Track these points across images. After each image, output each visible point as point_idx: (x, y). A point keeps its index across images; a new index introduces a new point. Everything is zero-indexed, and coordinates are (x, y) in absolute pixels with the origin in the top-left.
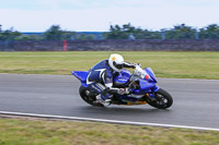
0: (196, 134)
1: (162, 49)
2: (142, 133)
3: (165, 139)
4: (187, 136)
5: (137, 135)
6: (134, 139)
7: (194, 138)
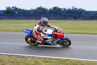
0: (47, 60)
1: (31, 19)
2: (22, 60)
3: (33, 63)
4: (43, 61)
5: (19, 61)
6: (18, 63)
7: (47, 62)
